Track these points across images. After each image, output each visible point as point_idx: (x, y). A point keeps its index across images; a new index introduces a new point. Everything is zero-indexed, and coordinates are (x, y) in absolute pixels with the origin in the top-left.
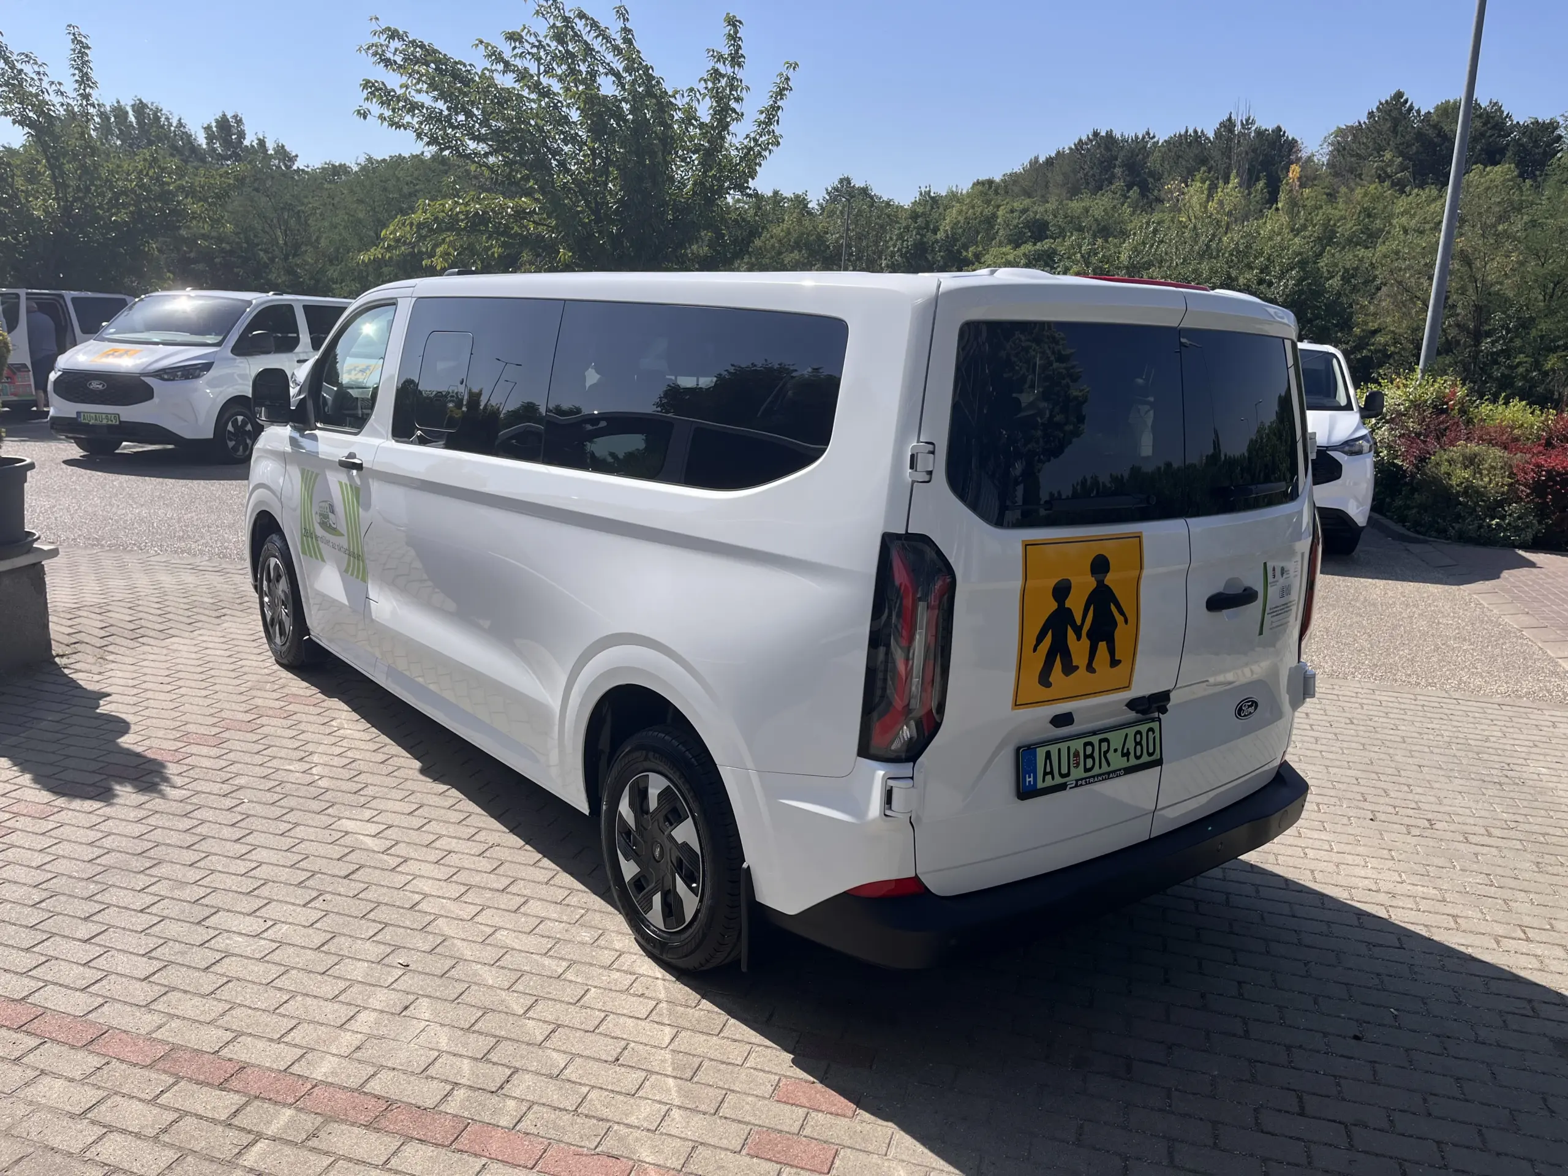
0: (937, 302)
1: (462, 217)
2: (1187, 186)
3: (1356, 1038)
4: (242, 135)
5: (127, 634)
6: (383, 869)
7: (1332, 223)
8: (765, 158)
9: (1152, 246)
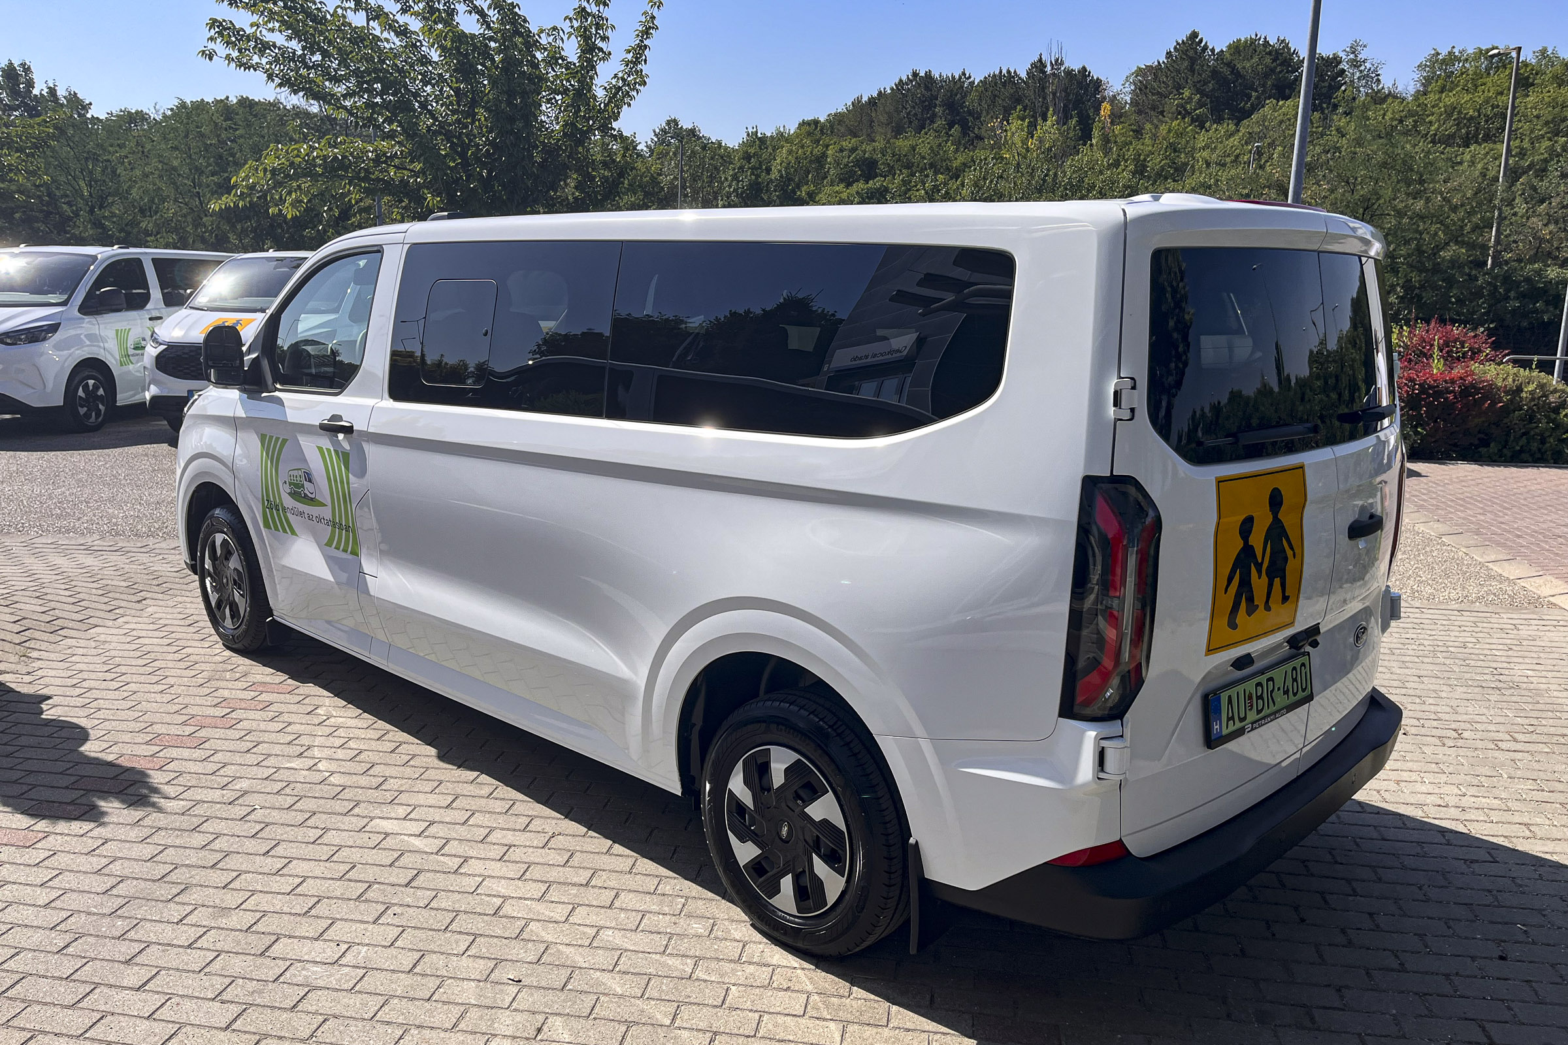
0: (1125, 230)
1: (319, 161)
2: (1008, 124)
3: (1502, 958)
4: (30, 84)
5: (43, 626)
6: (444, 873)
7: (1142, 157)
8: (632, 98)
9: (991, 182)
